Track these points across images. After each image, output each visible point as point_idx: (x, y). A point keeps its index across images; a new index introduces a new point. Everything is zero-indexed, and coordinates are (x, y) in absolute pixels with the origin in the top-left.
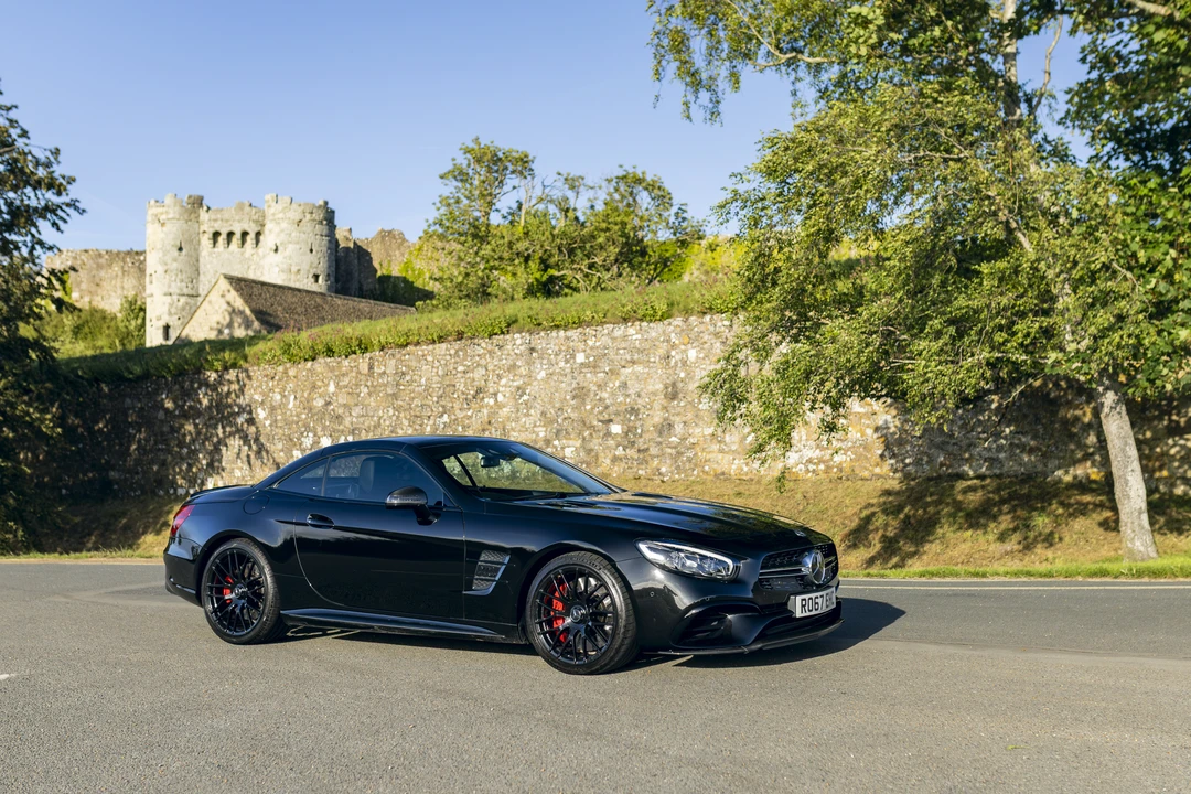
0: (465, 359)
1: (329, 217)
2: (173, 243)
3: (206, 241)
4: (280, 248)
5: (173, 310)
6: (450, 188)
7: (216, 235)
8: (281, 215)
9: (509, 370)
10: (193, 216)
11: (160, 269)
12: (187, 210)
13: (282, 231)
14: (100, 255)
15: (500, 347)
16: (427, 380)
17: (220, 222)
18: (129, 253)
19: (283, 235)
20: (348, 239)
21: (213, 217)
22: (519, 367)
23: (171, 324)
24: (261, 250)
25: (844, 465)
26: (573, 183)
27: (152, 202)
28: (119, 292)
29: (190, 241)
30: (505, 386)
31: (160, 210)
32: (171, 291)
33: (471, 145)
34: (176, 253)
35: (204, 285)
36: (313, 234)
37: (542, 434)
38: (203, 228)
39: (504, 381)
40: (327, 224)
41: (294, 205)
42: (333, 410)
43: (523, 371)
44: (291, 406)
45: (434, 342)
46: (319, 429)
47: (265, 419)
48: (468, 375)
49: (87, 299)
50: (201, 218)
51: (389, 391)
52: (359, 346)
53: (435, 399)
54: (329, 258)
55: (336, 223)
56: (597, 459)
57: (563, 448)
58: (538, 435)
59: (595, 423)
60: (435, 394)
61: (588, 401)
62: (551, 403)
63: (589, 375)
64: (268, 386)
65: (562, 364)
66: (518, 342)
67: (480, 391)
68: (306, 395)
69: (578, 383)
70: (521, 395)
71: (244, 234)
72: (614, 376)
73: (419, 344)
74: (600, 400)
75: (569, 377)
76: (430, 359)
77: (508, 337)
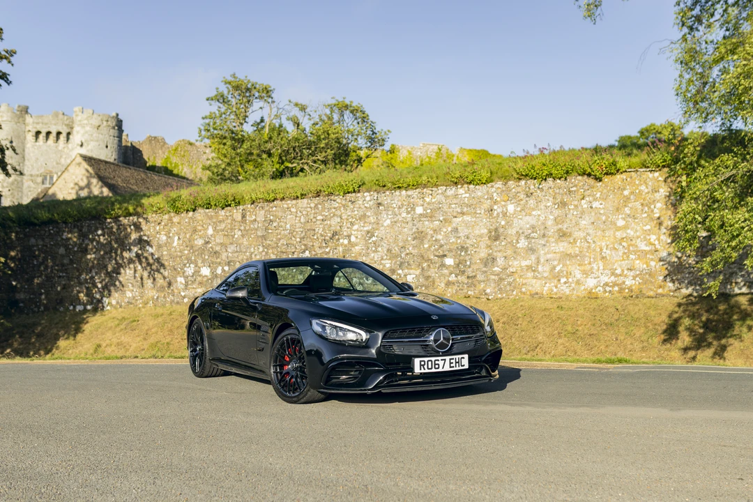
1: (119, 125)
2: (7, 138)
3: (30, 137)
4: (85, 144)
5: (5, 185)
7: (38, 133)
8: (86, 122)
10: (21, 119)
12: (17, 115)
13: (86, 132)
17: (41, 125)
19: (87, 135)
20: (128, 141)
21: (35, 121)
23: (3, 194)
24: (70, 146)
29: (18, 137)
33: (230, 79)
35: (28, 168)
36: (108, 135)
38: (28, 128)
40: (118, 129)
41: (95, 116)
42: (212, 248)
44: (175, 244)
46: (200, 262)
47: (153, 254)
50: (27, 121)
54: (119, 152)
55: (123, 128)
56: (434, 283)
57: (405, 275)
58: (384, 266)
59: (432, 257)
60: (298, 236)
61: (426, 241)
62: (395, 242)
63: (427, 223)
64: (155, 229)
65: (404, 215)
66: (368, 198)
67: (335, 234)
68: (188, 236)
69: (418, 229)
70: (370, 238)
71: (59, 133)
72: (447, 224)
73: (283, 199)
74: (436, 240)
75: (410, 224)
76: (293, 210)
77: (359, 195)
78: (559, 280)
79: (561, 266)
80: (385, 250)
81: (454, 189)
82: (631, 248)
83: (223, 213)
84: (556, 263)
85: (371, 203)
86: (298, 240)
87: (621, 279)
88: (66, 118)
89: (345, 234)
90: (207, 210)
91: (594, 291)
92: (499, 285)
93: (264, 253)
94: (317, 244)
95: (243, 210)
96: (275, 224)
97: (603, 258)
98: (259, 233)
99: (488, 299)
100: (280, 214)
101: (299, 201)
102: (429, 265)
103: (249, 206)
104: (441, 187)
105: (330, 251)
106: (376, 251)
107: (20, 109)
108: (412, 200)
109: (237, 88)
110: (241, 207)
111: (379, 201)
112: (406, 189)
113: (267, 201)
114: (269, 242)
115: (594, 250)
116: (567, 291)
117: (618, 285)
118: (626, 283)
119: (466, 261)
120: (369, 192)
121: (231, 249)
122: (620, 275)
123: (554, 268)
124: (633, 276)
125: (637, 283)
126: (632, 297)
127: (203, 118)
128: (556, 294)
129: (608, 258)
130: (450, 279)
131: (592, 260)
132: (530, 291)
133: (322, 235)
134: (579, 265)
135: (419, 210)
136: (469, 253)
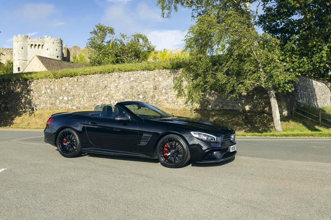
0: (102, 78)
1: (61, 42)
2: (20, 47)
3: (29, 46)
4: (49, 49)
5: (21, 64)
6: (93, 36)
8: (49, 41)
9: (114, 81)
10: (26, 40)
11: (17, 53)
12: (24, 39)
13: (49, 45)
15: (111, 76)
16: (92, 83)
17: (33, 42)
18: (8, 49)
20: (66, 48)
21: (31, 41)
22: (116, 81)
23: (20, 67)
24: (43, 50)
26: (123, 36)
27: (15, 36)
28: (6, 59)
29: (25, 46)
30: (113, 85)
31: (17, 38)
32: (20, 59)
33: (98, 25)
34: (21, 49)
35: (29, 58)
36: (58, 46)
37: (122, 98)
38: (28, 43)
39: (112, 84)
40: (61, 44)
41: (52, 39)
42: (67, 90)
43: (117, 82)
44: (56, 89)
45: (94, 74)
46: (64, 95)
47: (49, 92)
48: (103, 82)
50: (28, 41)
51: (82, 86)
52: (74, 74)
53: (94, 88)
54: (61, 52)
55: (63, 43)
71: (39, 45)
107: (25, 36)
109: (100, 29)
127: (88, 40)
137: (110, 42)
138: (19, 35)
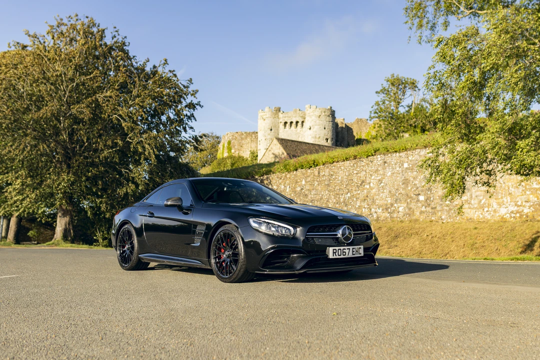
0: (357, 168)
1: (333, 114)
2: (268, 127)
3: (281, 126)
4: (312, 128)
7: (286, 123)
8: (312, 114)
10: (276, 116)
11: (264, 139)
12: (274, 114)
13: (313, 120)
14: (242, 134)
17: (287, 118)
18: (253, 133)
19: (313, 122)
20: (342, 123)
21: (284, 116)
24: (304, 129)
25: (529, 214)
27: (260, 111)
28: (250, 149)
29: (275, 126)
31: (263, 114)
34: (269, 131)
36: (326, 122)
38: (280, 121)
40: (332, 117)
41: (317, 109)
42: (304, 192)
44: (287, 191)
45: (344, 160)
46: (298, 201)
48: (358, 175)
49: (237, 152)
50: (280, 117)
52: (314, 163)
54: (333, 131)
55: (336, 116)
56: (413, 213)
57: (398, 207)
58: (387, 202)
59: (412, 195)
60: (345, 184)
61: (409, 185)
62: (393, 186)
63: (409, 173)
64: (279, 182)
65: (398, 169)
66: (379, 159)
67: (363, 182)
68: (293, 185)
69: (405, 177)
70: (380, 184)
71: (297, 122)
72: (420, 174)
73: (338, 162)
74: (415, 184)
75: (401, 174)
76: (342, 168)
77: (375, 157)
78: (484, 210)
79: (485, 200)
80: (388, 191)
81: (424, 151)
82: (527, 187)
83: (309, 171)
84: (481, 198)
85: (381, 162)
86: (345, 186)
87: (521, 209)
88: (301, 112)
89: (368, 182)
90: (302, 170)
91: (504, 217)
92: (449, 213)
93: (328, 195)
94: (354, 189)
95: (319, 169)
96: (334, 177)
97: (510, 194)
98: (326, 183)
99: (443, 223)
100: (336, 171)
101: (346, 162)
102: (411, 201)
103: (321, 166)
104: (418, 150)
105: (359, 194)
106: (383, 192)
107: (275, 109)
108: (402, 159)
110: (318, 167)
111: (385, 161)
112: (400, 152)
113: (330, 163)
114: (331, 188)
115: (504, 189)
116: (489, 217)
117: (519, 213)
118: (524, 211)
119: (431, 197)
120: (380, 155)
121: (313, 192)
122: (521, 206)
123: (481, 201)
124: (529, 206)
125: (531, 211)
126: (527, 221)
128: (482, 219)
129: (513, 194)
130: (422, 210)
131: (503, 195)
132: (467, 217)
133: (356, 183)
134: (496, 199)
135: (406, 165)
136: (432, 192)
137: (412, 105)
138: (267, 109)
